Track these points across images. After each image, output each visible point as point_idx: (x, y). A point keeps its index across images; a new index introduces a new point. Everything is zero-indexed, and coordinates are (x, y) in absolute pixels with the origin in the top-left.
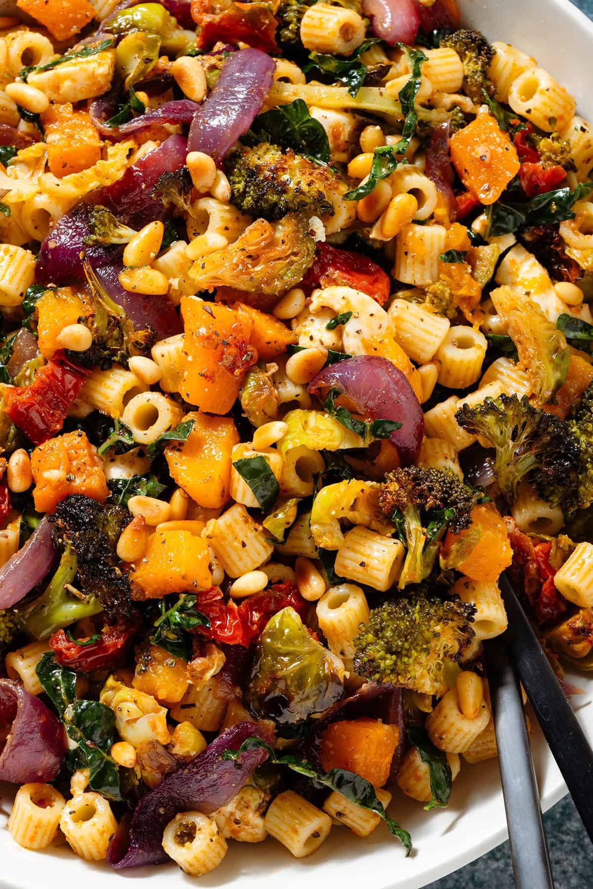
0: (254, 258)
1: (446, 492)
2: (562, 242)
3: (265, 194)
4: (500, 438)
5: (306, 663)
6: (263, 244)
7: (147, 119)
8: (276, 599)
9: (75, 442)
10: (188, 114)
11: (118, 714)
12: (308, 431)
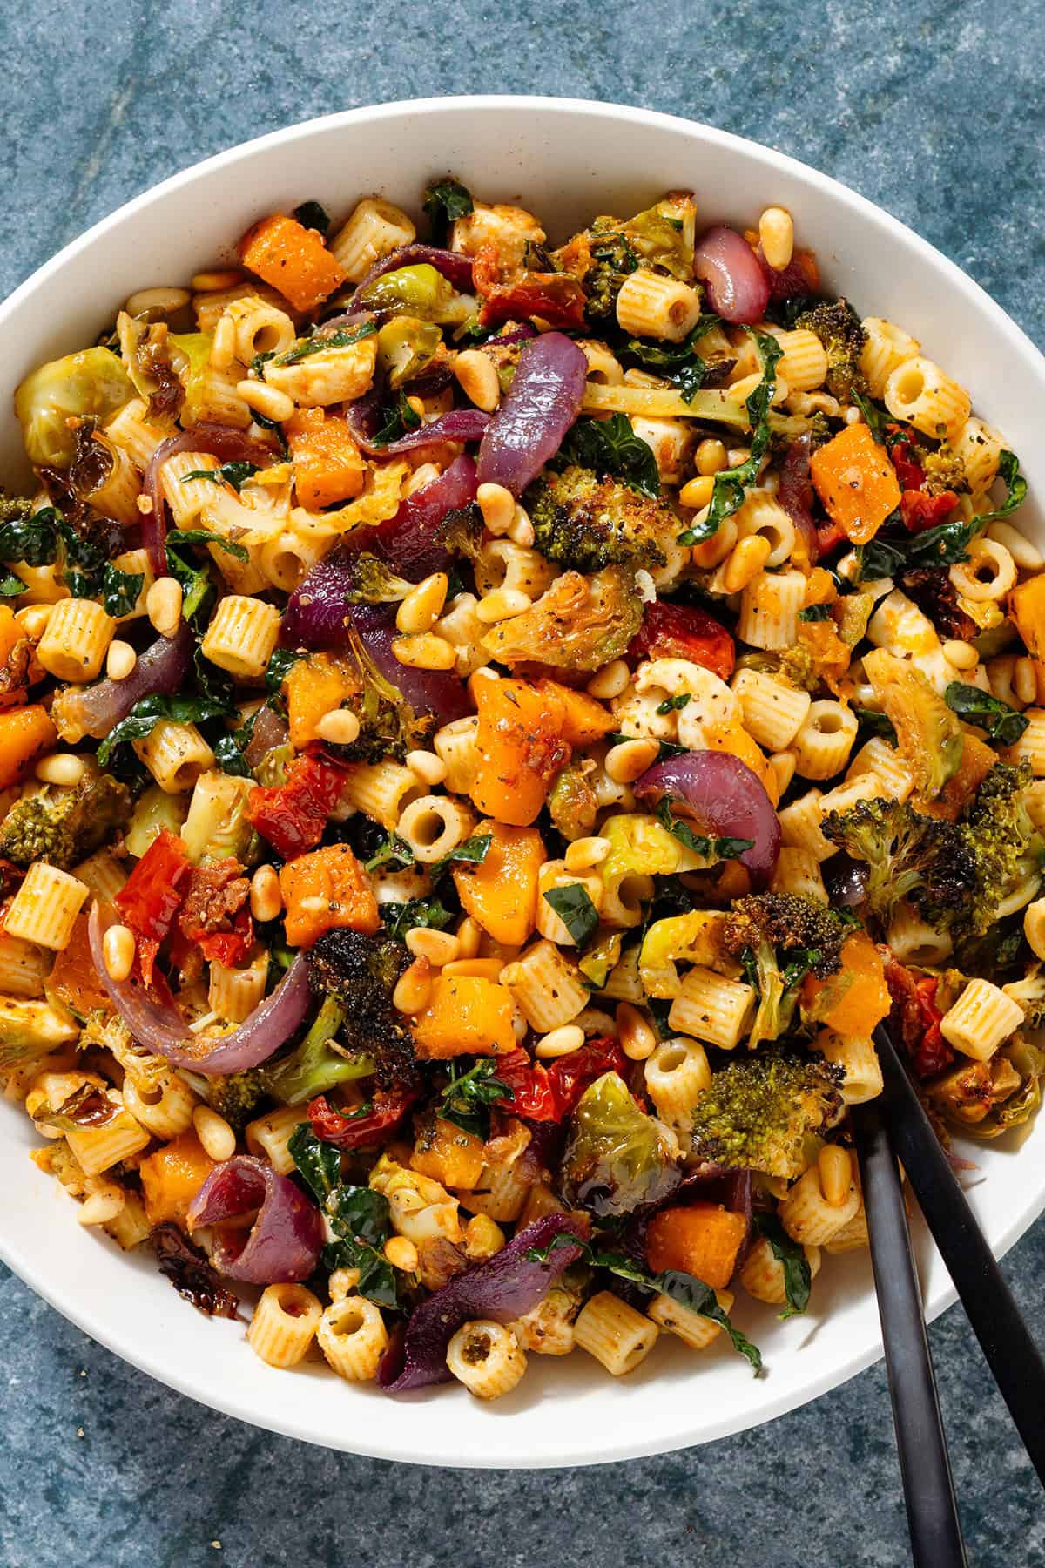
0: (565, 623)
1: (810, 928)
2: (952, 590)
3: (580, 541)
4: (876, 853)
5: (635, 1145)
6: (576, 606)
7: (425, 436)
8: (593, 1058)
9: (339, 859)
10: (478, 429)
11: (393, 1202)
12: (636, 849)
